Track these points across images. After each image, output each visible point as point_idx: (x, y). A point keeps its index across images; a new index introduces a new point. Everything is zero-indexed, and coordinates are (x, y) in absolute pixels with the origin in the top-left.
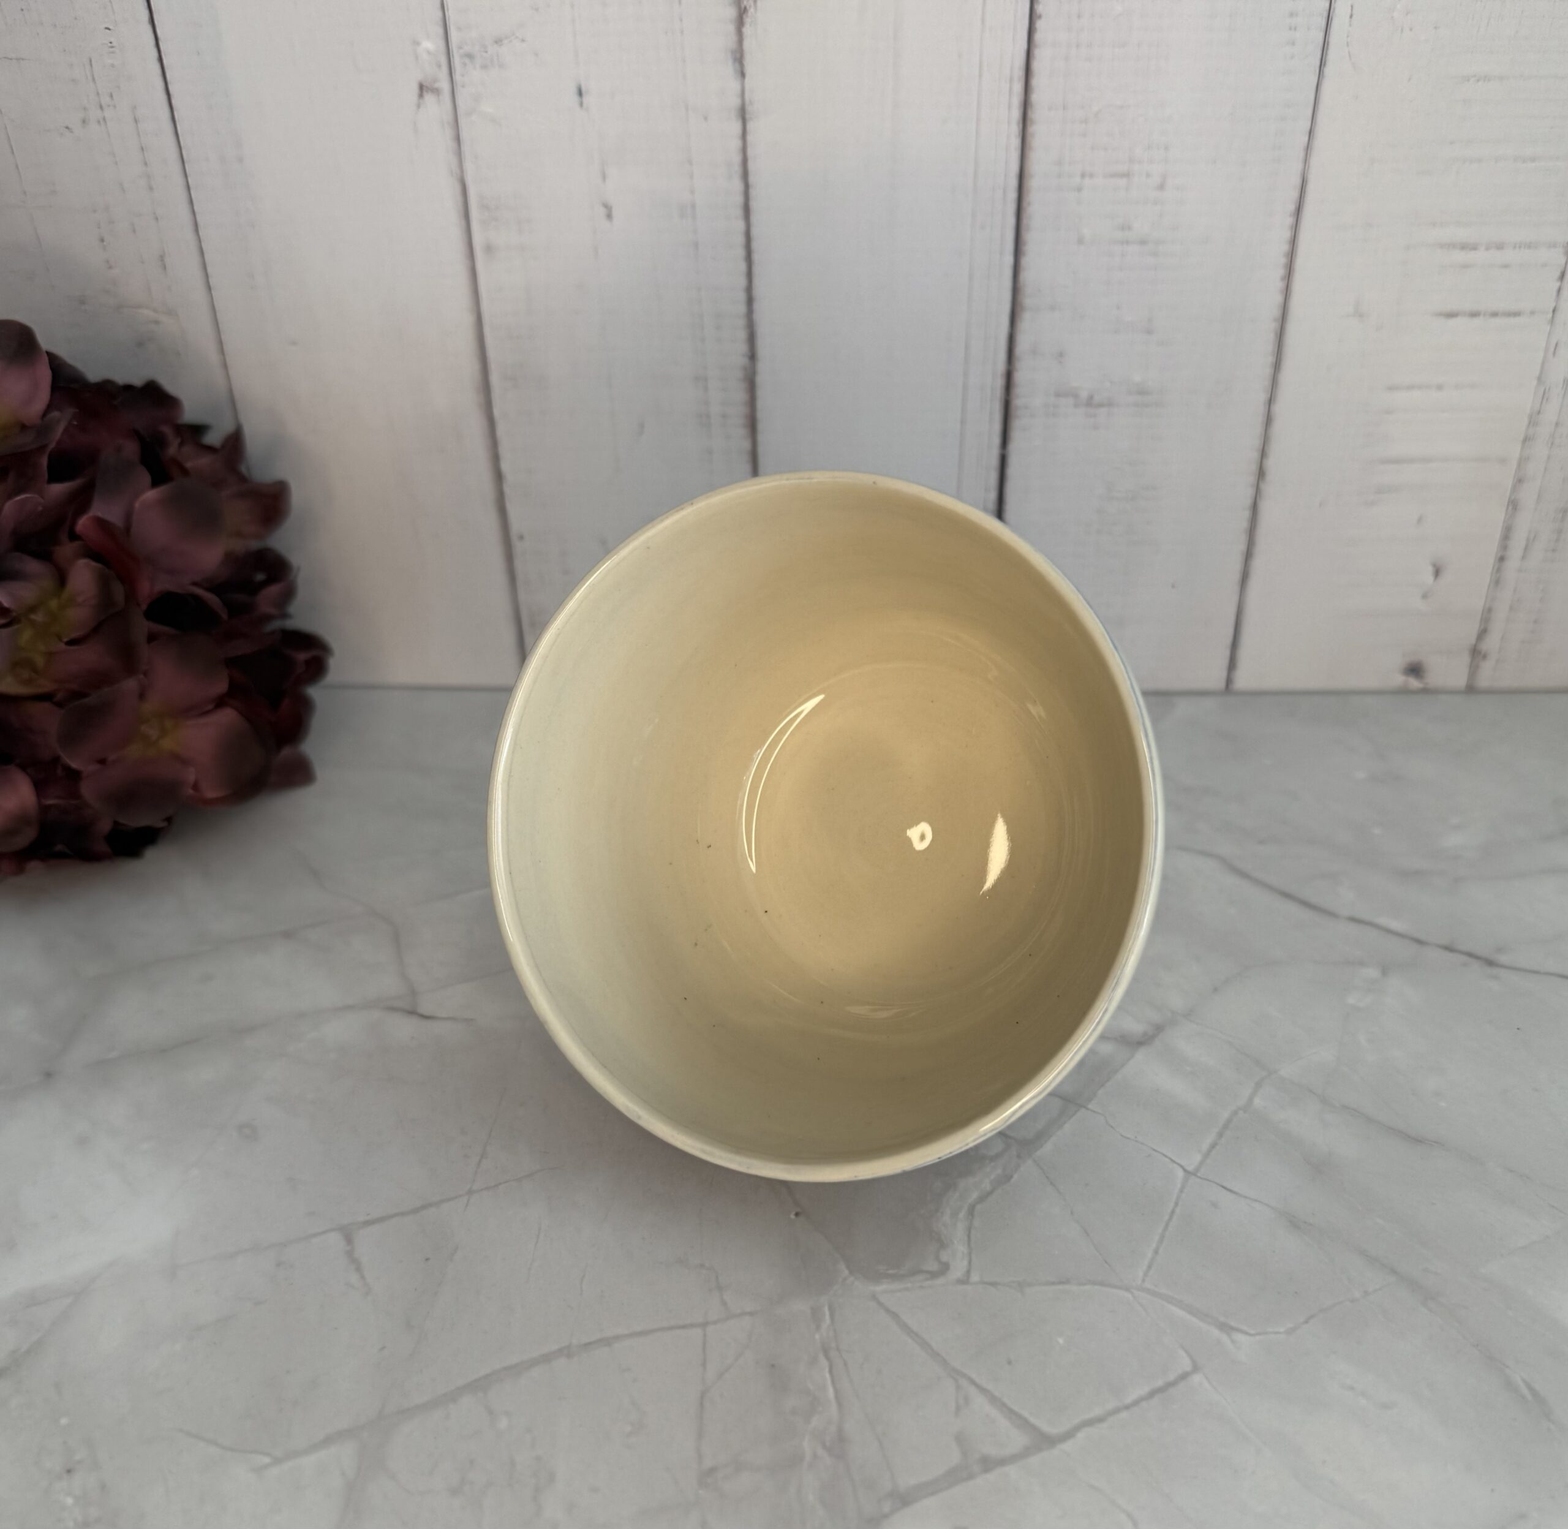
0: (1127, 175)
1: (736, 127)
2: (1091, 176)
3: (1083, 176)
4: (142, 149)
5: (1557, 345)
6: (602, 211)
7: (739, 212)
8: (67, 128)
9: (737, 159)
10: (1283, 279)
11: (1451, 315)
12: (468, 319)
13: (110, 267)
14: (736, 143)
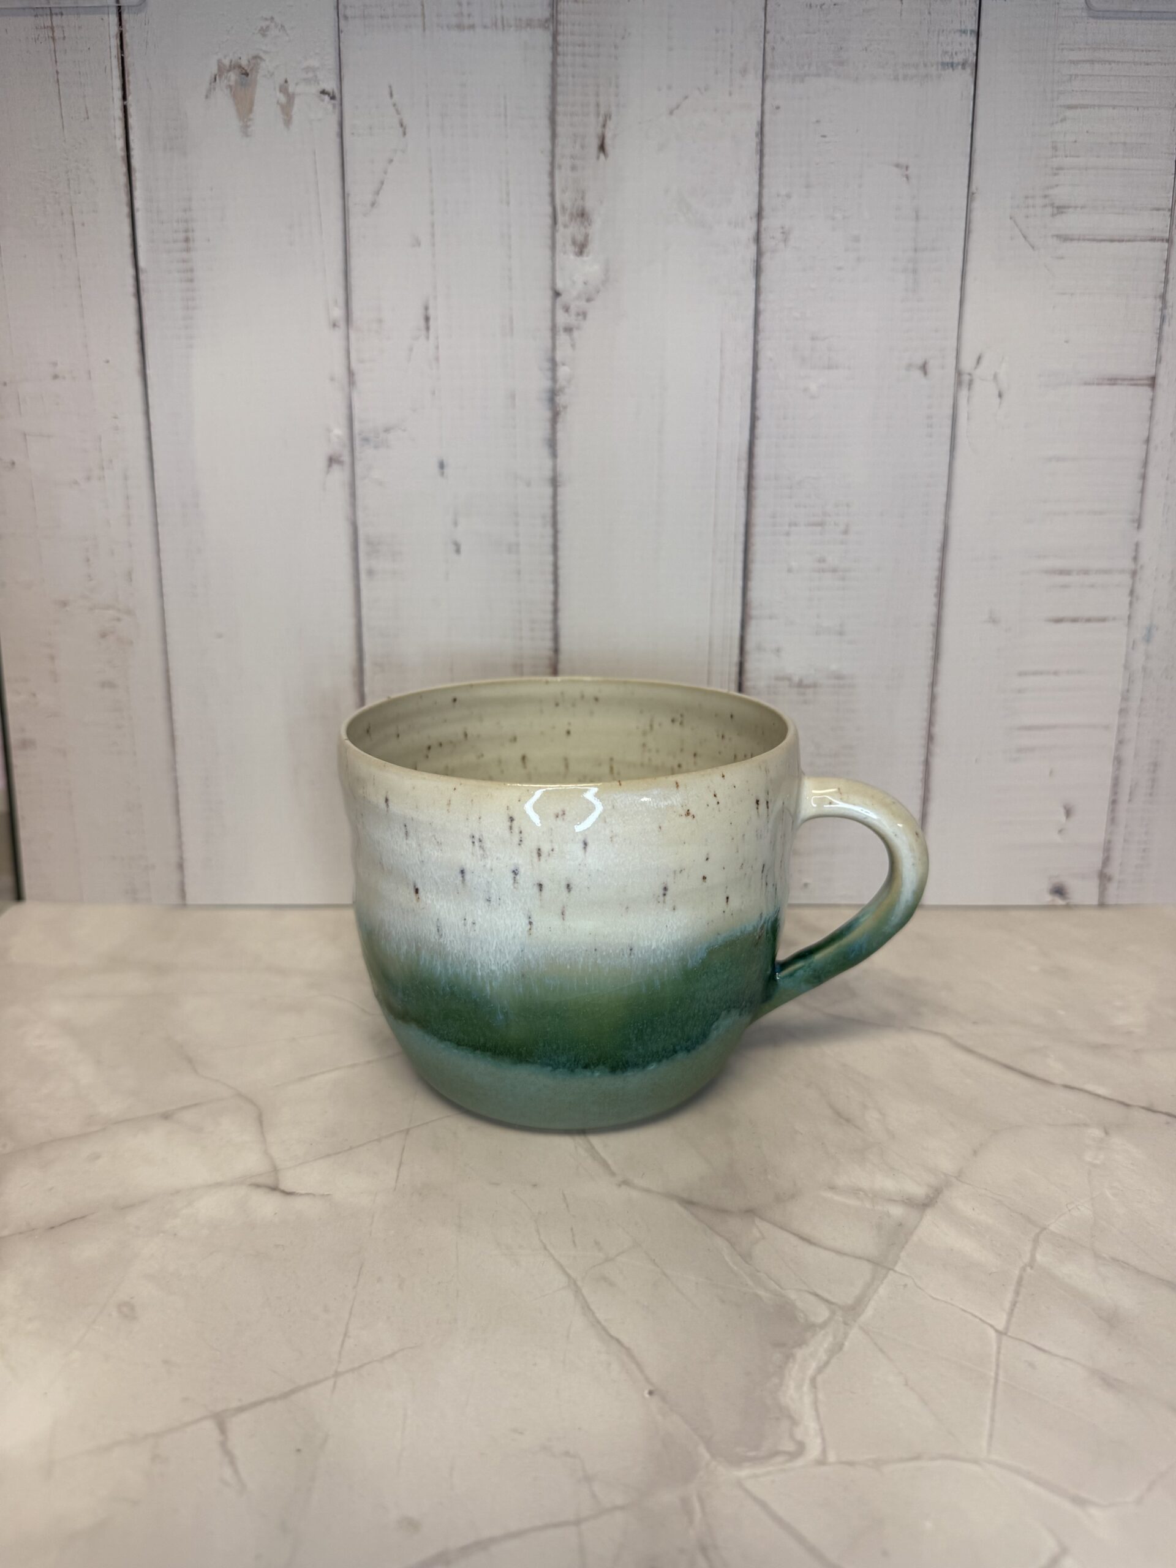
0: (821, 524)
1: (549, 491)
2: (796, 525)
3: (790, 525)
4: (128, 498)
5: (1134, 642)
6: (452, 548)
7: (548, 549)
8: (76, 483)
9: (548, 512)
10: (935, 595)
11: (1059, 620)
12: (350, 622)
13: (91, 580)
14: (548, 502)
